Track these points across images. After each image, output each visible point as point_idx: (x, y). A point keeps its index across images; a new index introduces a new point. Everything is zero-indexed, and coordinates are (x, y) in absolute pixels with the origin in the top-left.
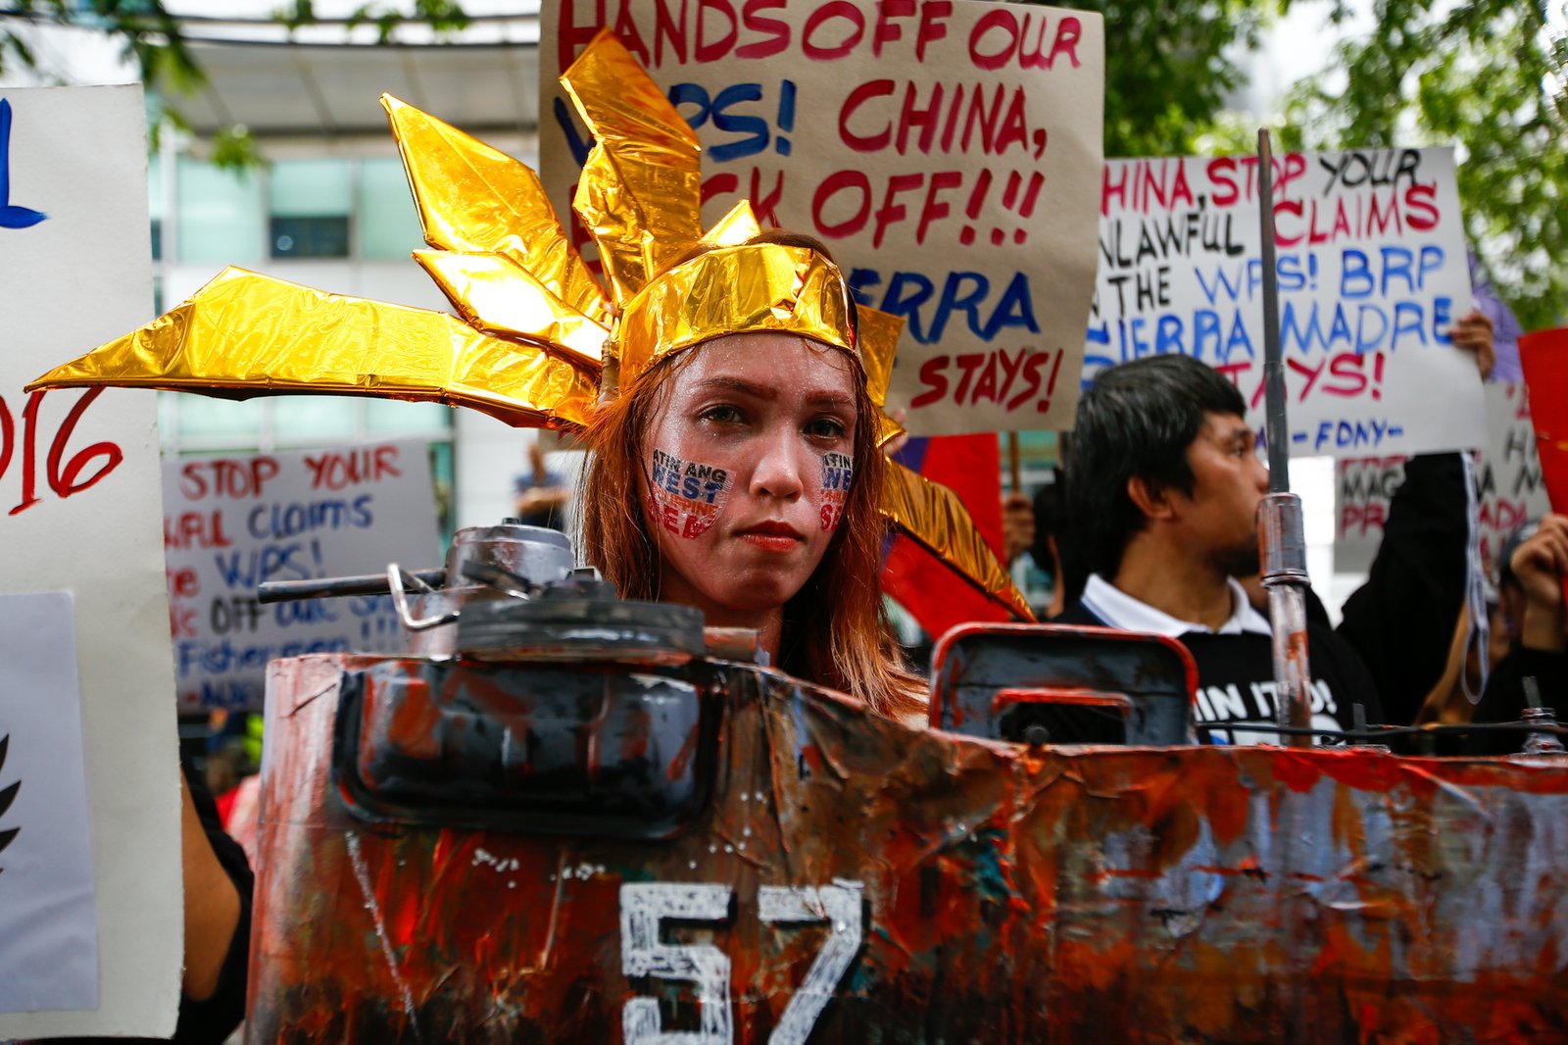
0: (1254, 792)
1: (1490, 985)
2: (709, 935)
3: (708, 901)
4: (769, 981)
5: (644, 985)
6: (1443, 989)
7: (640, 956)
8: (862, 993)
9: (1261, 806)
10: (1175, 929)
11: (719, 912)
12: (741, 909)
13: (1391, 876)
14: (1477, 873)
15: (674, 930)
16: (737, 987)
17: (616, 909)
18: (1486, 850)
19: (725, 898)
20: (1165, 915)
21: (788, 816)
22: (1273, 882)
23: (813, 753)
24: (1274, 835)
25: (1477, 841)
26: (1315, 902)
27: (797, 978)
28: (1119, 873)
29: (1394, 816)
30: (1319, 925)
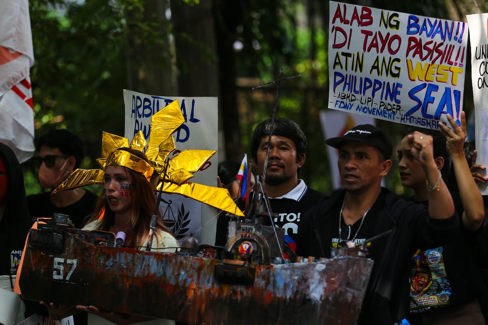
0: (117, 253)
1: (138, 278)
2: (62, 264)
3: (62, 260)
4: (67, 270)
5: (55, 270)
6: (133, 278)
7: (56, 266)
8: (76, 272)
9: (118, 254)
10: (107, 268)
11: (63, 262)
12: (65, 261)
13: (130, 264)
14: (138, 264)
15: (59, 263)
16: (64, 271)
17: (54, 260)
18: (140, 262)
19: (64, 260)
20: (107, 266)
21: (71, 251)
22: (118, 264)
23: (74, 244)
24: (119, 258)
25: (139, 260)
26: (122, 266)
27: (70, 271)
28: (103, 261)
29: (131, 257)
30: (121, 269)
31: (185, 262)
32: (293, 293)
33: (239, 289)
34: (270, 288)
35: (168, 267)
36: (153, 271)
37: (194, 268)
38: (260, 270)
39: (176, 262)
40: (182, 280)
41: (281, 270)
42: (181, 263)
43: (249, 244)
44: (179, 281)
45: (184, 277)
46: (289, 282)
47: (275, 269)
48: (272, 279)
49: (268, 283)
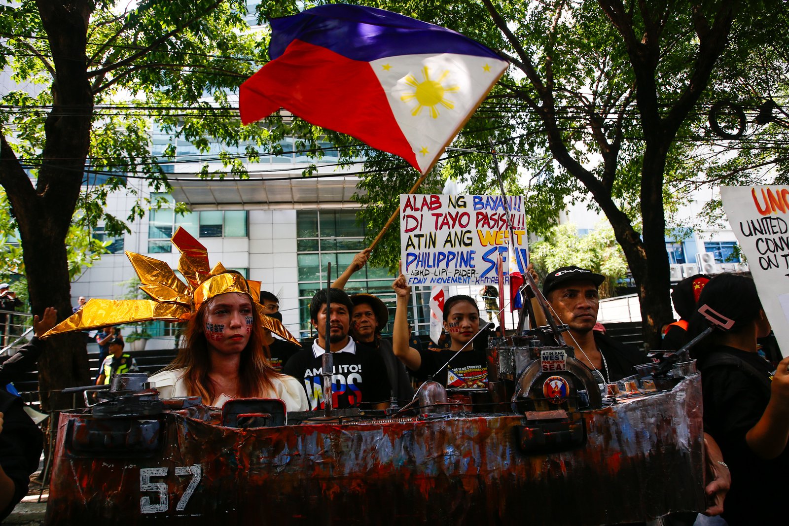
0: (298, 436)
1: (352, 476)
2: (162, 480)
3: (162, 472)
4: (177, 491)
5: (146, 494)
6: (341, 478)
7: (144, 487)
8: (201, 491)
9: (300, 439)
10: (278, 470)
11: (165, 474)
12: (171, 473)
13: (330, 453)
14: (350, 451)
15: (154, 479)
16: (170, 492)
17: (139, 475)
18: (352, 445)
19: (166, 471)
20: (276, 467)
21: (182, 449)
22: (302, 457)
23: (189, 434)
24: (303, 446)
25: (350, 444)
26: (312, 461)
27: (184, 489)
28: (265, 457)
29: (331, 439)
30: (312, 466)
31: (449, 429)
32: (653, 446)
33: (561, 458)
34: (614, 445)
35: (416, 446)
36: (384, 459)
37: (469, 439)
38: (592, 418)
39: (433, 433)
40: (451, 463)
41: (625, 412)
42: (443, 433)
43: (561, 380)
44: (445, 467)
45: (454, 459)
46: (643, 429)
47: (615, 412)
48: (613, 429)
49: (608, 438)
